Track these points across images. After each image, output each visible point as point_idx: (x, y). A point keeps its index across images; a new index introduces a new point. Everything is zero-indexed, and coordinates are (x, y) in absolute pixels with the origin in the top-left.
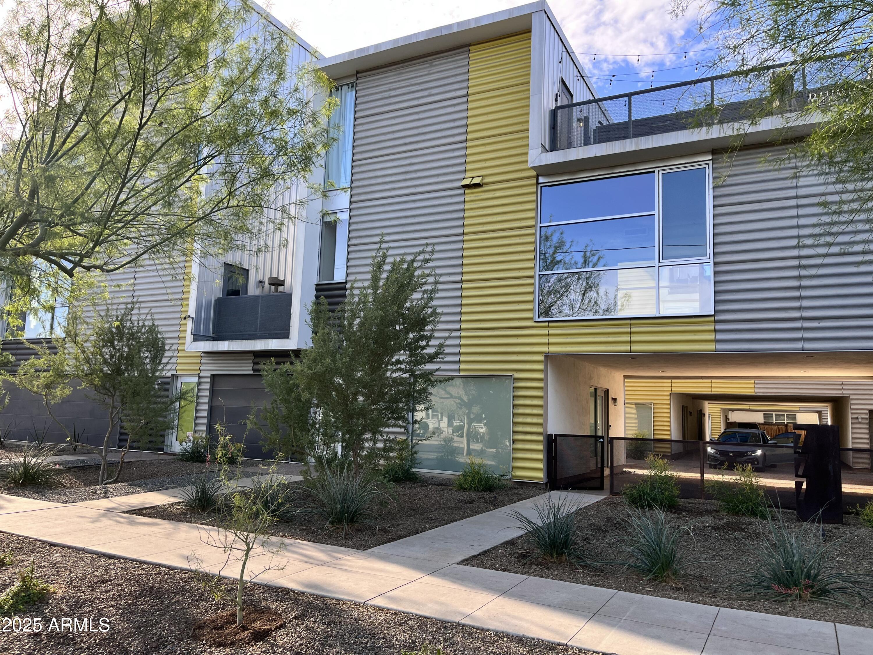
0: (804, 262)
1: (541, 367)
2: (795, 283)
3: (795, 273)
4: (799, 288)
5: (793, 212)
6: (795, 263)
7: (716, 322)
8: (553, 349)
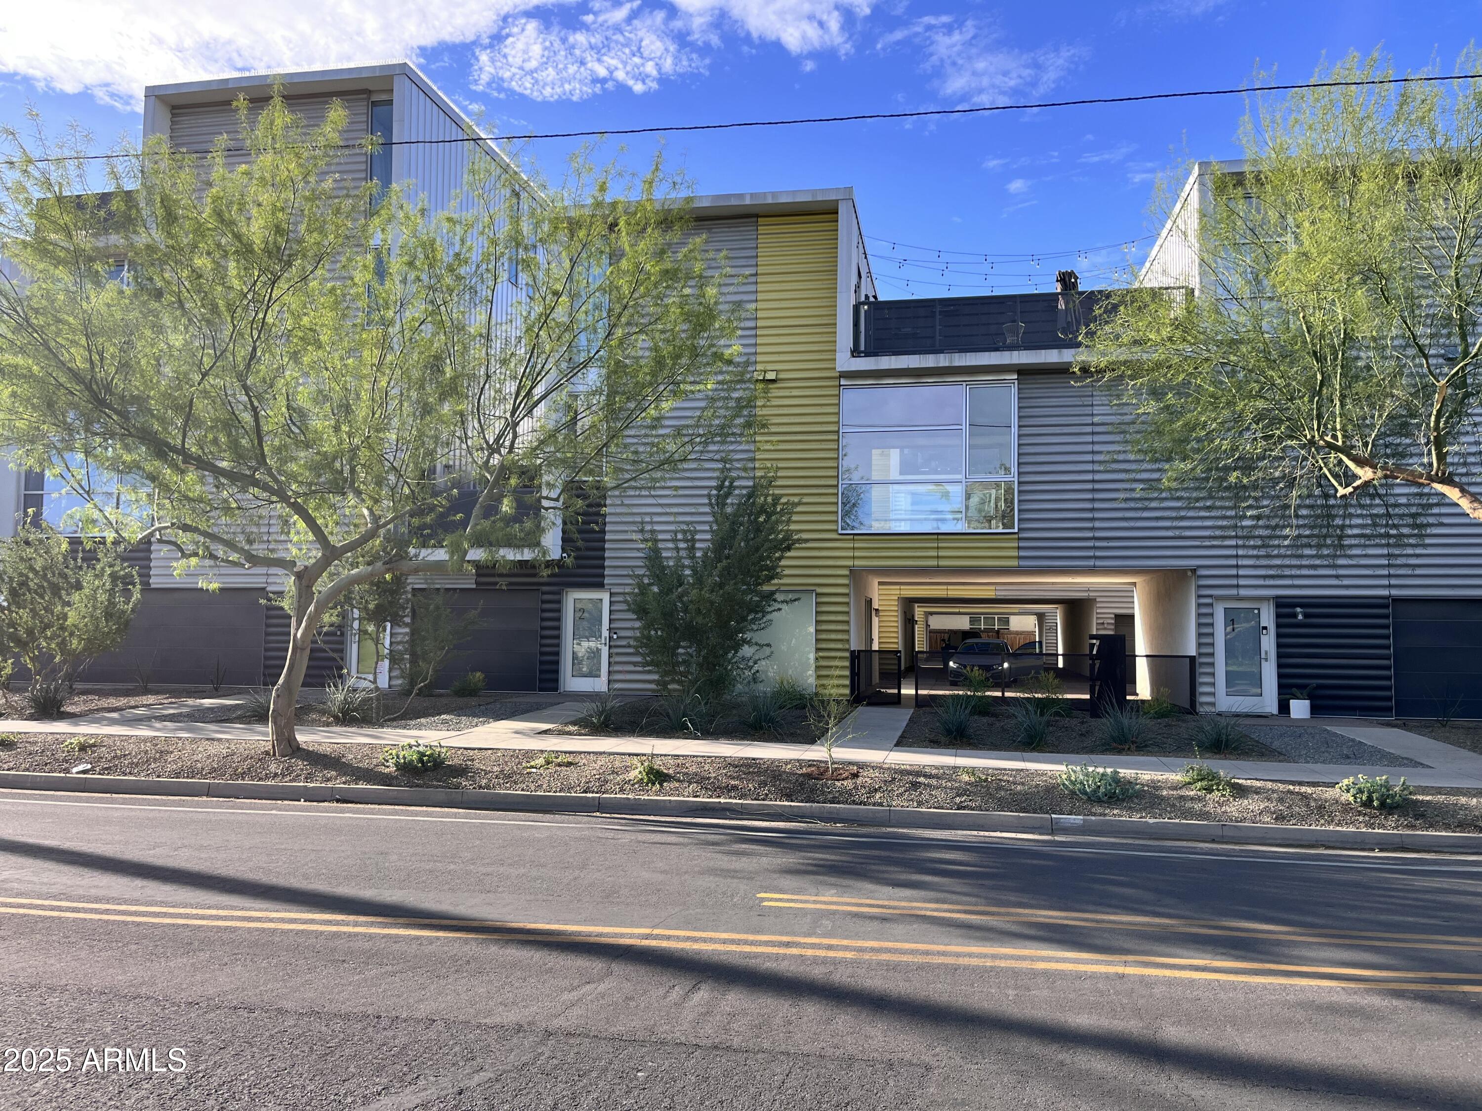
0: (1097, 486)
1: (845, 581)
2: (1088, 505)
3: (1090, 496)
4: (1092, 510)
5: (1089, 439)
6: (1089, 486)
7: (1019, 539)
8: (858, 563)
